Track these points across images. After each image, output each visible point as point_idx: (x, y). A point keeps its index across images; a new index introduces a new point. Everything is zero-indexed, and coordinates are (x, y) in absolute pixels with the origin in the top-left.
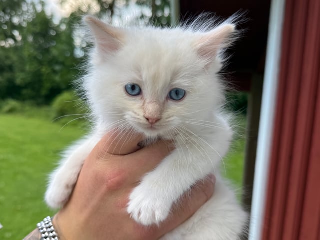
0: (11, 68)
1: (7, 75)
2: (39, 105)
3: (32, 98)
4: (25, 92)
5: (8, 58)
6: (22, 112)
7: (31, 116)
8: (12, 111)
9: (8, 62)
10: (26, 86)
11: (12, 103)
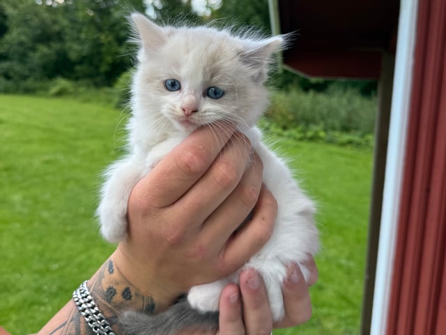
0: (59, 36)
1: (56, 46)
2: (97, 85)
3: (89, 76)
4: (78, 68)
5: (55, 22)
6: (75, 95)
7: (87, 101)
8: (60, 94)
9: (56, 28)
10: (82, 60)
11: (62, 83)
